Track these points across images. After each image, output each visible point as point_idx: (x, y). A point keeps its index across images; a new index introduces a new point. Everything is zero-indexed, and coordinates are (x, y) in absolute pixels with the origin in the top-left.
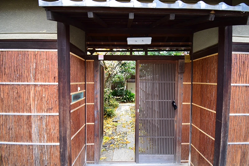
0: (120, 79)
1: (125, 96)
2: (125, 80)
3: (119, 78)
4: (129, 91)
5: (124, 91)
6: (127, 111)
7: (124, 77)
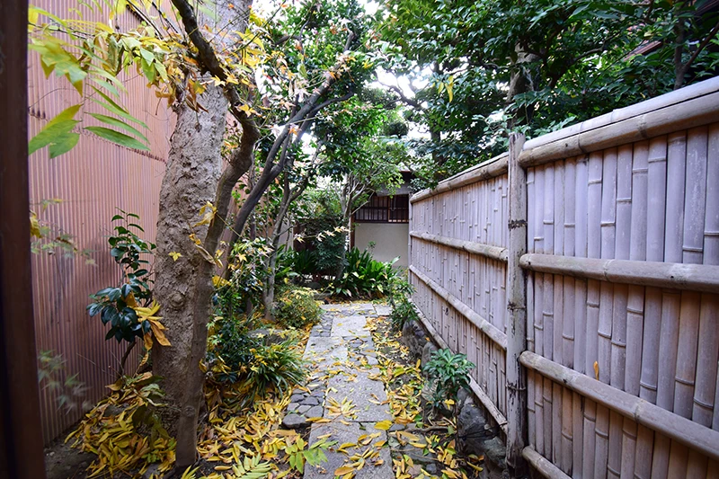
0: (327, 207)
1: (346, 275)
2: (348, 212)
3: (323, 201)
4: (361, 252)
5: (344, 254)
6: (355, 345)
7: (341, 198)
